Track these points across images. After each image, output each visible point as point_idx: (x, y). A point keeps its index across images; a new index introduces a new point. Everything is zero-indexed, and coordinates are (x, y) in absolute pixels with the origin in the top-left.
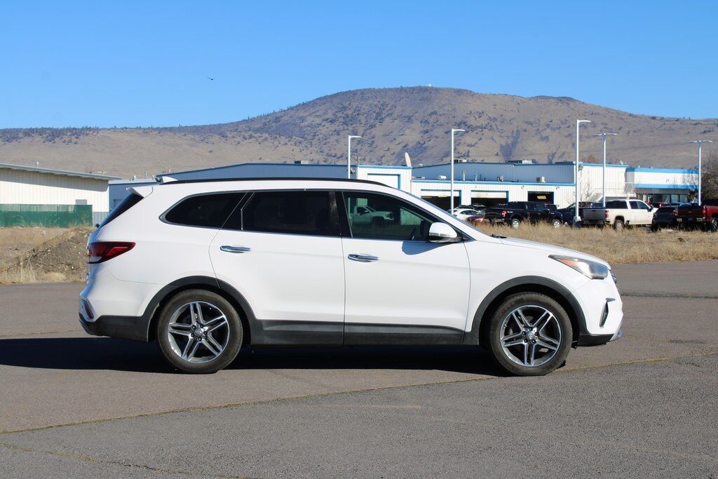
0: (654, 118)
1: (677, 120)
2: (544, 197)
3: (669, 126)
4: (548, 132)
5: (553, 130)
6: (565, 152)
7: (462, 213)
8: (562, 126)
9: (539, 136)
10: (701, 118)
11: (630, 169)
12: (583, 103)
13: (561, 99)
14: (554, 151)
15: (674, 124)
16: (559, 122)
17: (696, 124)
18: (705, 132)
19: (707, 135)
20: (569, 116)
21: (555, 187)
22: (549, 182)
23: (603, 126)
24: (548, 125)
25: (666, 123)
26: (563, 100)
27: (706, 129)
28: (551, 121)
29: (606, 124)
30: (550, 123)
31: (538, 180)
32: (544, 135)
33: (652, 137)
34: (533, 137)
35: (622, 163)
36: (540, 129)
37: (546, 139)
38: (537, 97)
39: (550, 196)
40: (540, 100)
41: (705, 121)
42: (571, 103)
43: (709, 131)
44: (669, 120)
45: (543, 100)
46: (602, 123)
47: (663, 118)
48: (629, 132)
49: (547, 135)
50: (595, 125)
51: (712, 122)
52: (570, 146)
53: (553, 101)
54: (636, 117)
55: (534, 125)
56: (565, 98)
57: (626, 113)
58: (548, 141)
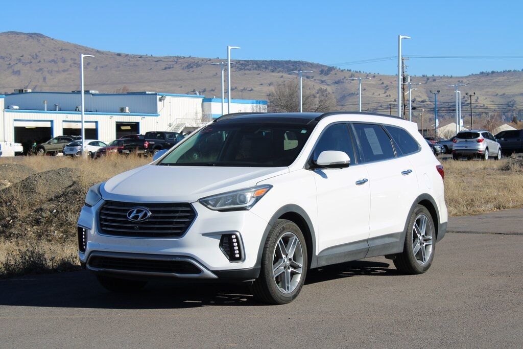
0: (119, 55)
1: (141, 57)
2: (129, 128)
3: (132, 63)
4: (19, 67)
5: (25, 64)
6: (36, 86)
7: (90, 144)
8: (33, 61)
9: (11, 70)
10: (162, 56)
11: (207, 100)
12: (52, 39)
13: (31, 35)
14: (26, 85)
15: (137, 61)
16: (30, 57)
17: (157, 61)
18: (165, 69)
19: (168, 71)
20: (39, 52)
21: (140, 117)
22: (133, 112)
23: (73, 62)
24: (20, 59)
25: (131, 59)
26: (33, 36)
27: (167, 66)
28: (22, 56)
29: (75, 60)
30: (22, 58)
31: (122, 110)
32: (16, 69)
33: (118, 73)
34: (5, 70)
35: (198, 93)
36: (12, 63)
37: (17, 73)
38: (8, 32)
39: (135, 126)
40: (11, 36)
41: (165, 58)
42: (41, 39)
43: (170, 68)
44: (134, 57)
45: (14, 36)
46: (71, 59)
47: (127, 55)
48: (97, 68)
49: (19, 69)
50: (65, 60)
51: (172, 60)
52: (41, 80)
53: (23, 36)
54: (103, 53)
55: (6, 59)
56: (35, 34)
57: (93, 49)
58: (19, 74)
